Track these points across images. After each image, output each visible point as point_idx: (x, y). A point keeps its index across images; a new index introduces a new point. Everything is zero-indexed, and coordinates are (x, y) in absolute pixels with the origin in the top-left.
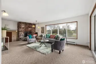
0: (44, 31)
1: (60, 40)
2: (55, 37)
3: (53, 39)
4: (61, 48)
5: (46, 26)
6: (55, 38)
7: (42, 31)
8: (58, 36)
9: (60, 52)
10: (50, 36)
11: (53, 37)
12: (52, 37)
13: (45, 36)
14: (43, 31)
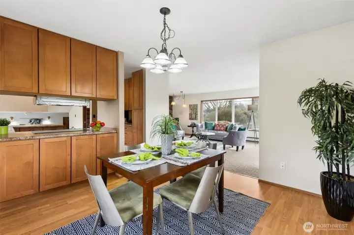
0: (196, 114)
1: (239, 130)
2: (227, 128)
3: (222, 132)
4: (239, 142)
5: (202, 101)
6: (226, 131)
7: (191, 115)
8: (232, 125)
9: (238, 148)
10: (215, 125)
11: (222, 128)
12: (219, 128)
13: (202, 125)
14: (194, 116)
